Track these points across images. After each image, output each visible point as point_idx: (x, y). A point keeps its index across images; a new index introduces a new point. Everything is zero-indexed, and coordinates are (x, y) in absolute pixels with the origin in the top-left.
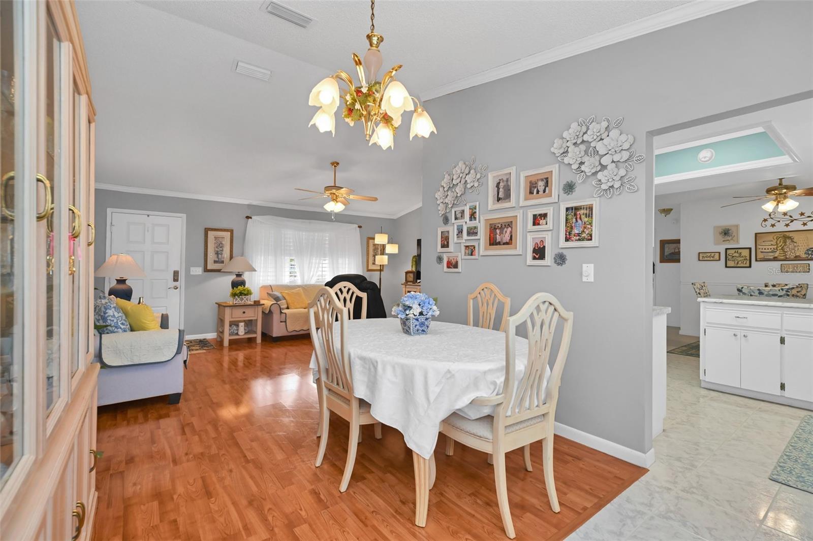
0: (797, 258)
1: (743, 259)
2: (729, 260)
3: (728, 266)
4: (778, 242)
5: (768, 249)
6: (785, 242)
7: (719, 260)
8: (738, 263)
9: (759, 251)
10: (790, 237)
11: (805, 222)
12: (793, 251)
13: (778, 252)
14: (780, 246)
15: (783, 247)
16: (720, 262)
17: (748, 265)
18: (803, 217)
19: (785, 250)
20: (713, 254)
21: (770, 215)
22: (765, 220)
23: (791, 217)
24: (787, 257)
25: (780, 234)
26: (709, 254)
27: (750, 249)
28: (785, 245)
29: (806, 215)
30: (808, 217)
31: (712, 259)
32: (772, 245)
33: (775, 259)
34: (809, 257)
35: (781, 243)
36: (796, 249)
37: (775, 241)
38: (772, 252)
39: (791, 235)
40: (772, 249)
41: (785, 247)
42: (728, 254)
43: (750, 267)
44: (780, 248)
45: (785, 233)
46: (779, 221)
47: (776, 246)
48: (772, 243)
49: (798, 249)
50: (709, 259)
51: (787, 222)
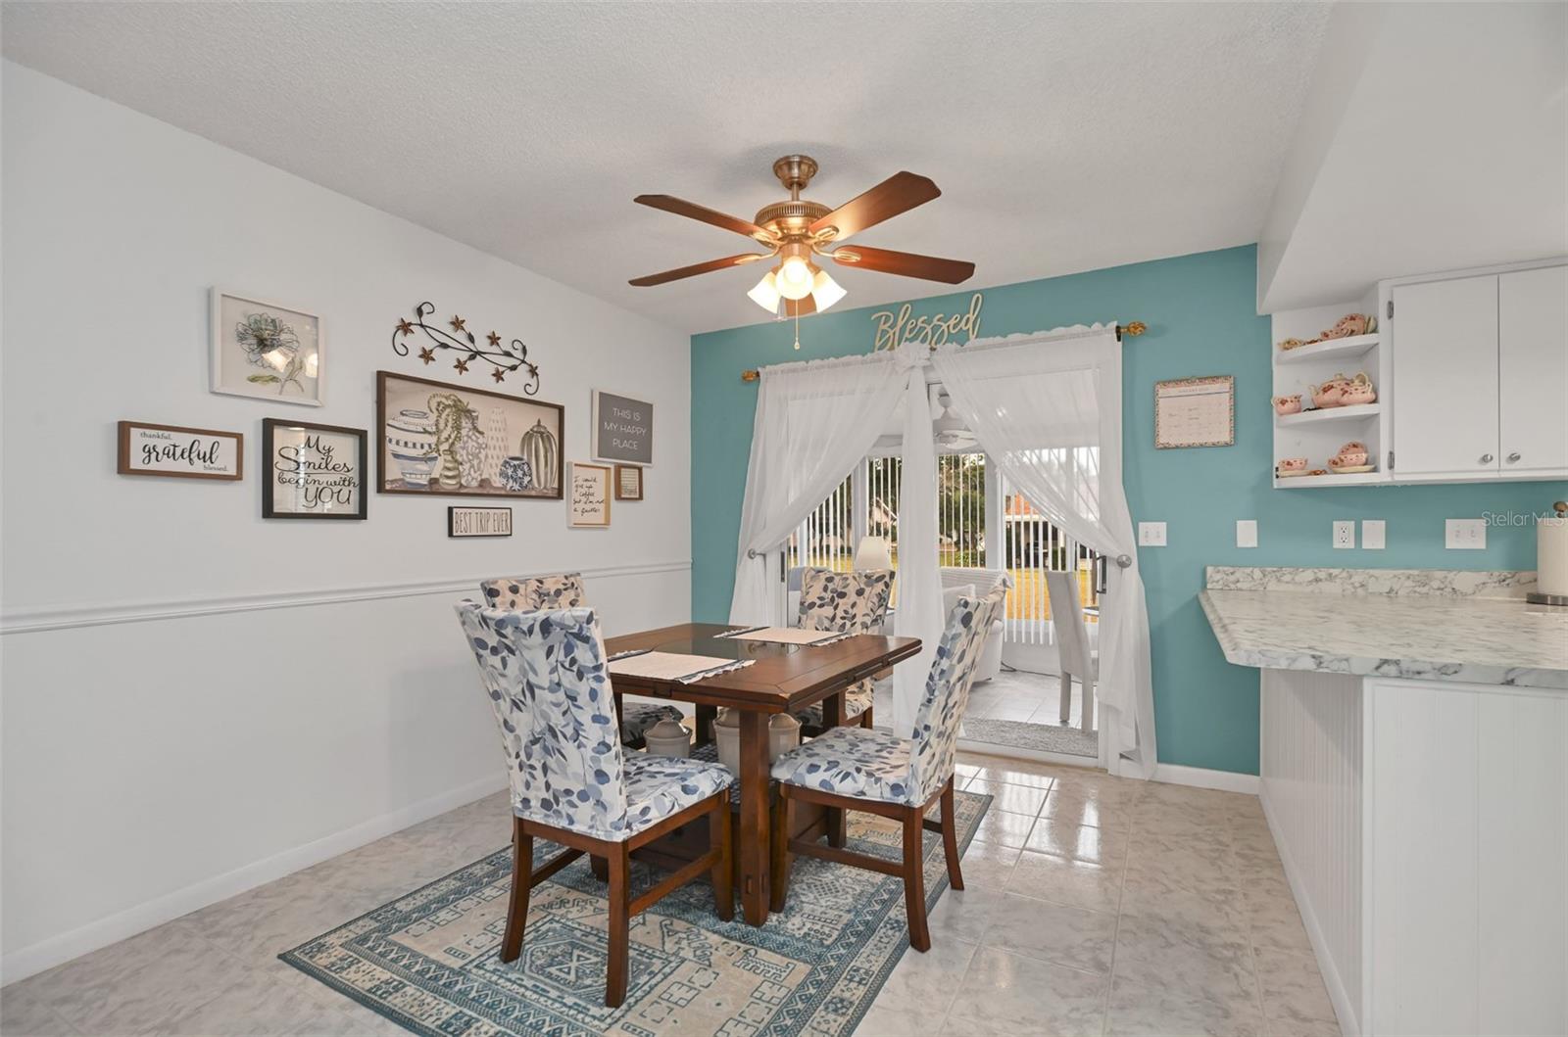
0: (484, 490)
1: (336, 477)
2: (282, 481)
3: (276, 509)
4: (442, 426)
5: (414, 445)
6: (458, 428)
7: (238, 477)
8: (318, 495)
9: (390, 447)
10: (469, 411)
11: (501, 369)
12: (475, 462)
13: (440, 463)
14: (447, 439)
15: (453, 443)
16: (238, 486)
17: (352, 508)
18: (494, 349)
19: (458, 457)
20: (206, 443)
21: (420, 312)
22: (405, 327)
23: (471, 338)
24: (463, 482)
25: (447, 392)
26: (184, 441)
27: (361, 435)
28: (458, 438)
29: (505, 345)
30: (508, 354)
31: (199, 467)
32: (426, 432)
33: (433, 489)
34: (508, 487)
35: (449, 429)
36: (482, 456)
37: (433, 417)
38: (426, 459)
39: (471, 402)
40: (426, 447)
41: (458, 445)
42: (277, 447)
43: (362, 514)
44: (445, 446)
45: (461, 395)
46: (444, 346)
47: (433, 440)
48: (425, 422)
49: (487, 457)
50: (182, 466)
51: (464, 356)
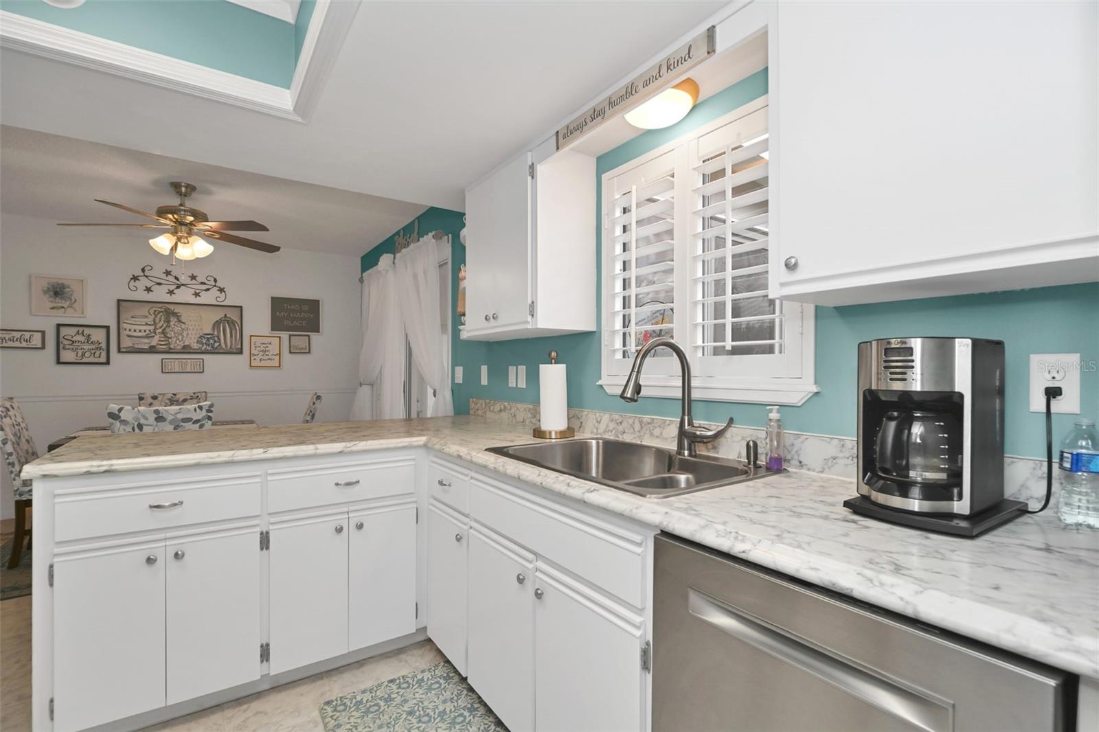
0: (186, 350)
1: (94, 347)
2: (64, 348)
3: (61, 360)
4: (157, 320)
5: (140, 331)
6: (168, 321)
7: (43, 347)
8: (83, 355)
9: (124, 333)
10: (176, 314)
11: (197, 291)
12: (180, 337)
13: (157, 338)
14: (161, 327)
15: (165, 329)
16: (44, 351)
17: (103, 359)
18: (194, 282)
19: (168, 335)
20: (27, 335)
21: (143, 270)
22: (135, 278)
23: (177, 278)
24: (172, 346)
25: (160, 305)
26: (17, 335)
27: (108, 328)
28: (168, 326)
29: (200, 279)
30: (202, 283)
31: (24, 344)
32: (147, 324)
33: (152, 350)
34: (203, 349)
35: (162, 322)
36: (185, 334)
37: (152, 318)
38: (147, 337)
39: (177, 309)
40: (148, 331)
41: (168, 330)
42: (61, 336)
43: (108, 363)
44: (160, 330)
45: (168, 306)
46: (160, 284)
47: (152, 328)
48: (146, 320)
49: (188, 334)
50: (17, 344)
51: (172, 288)
